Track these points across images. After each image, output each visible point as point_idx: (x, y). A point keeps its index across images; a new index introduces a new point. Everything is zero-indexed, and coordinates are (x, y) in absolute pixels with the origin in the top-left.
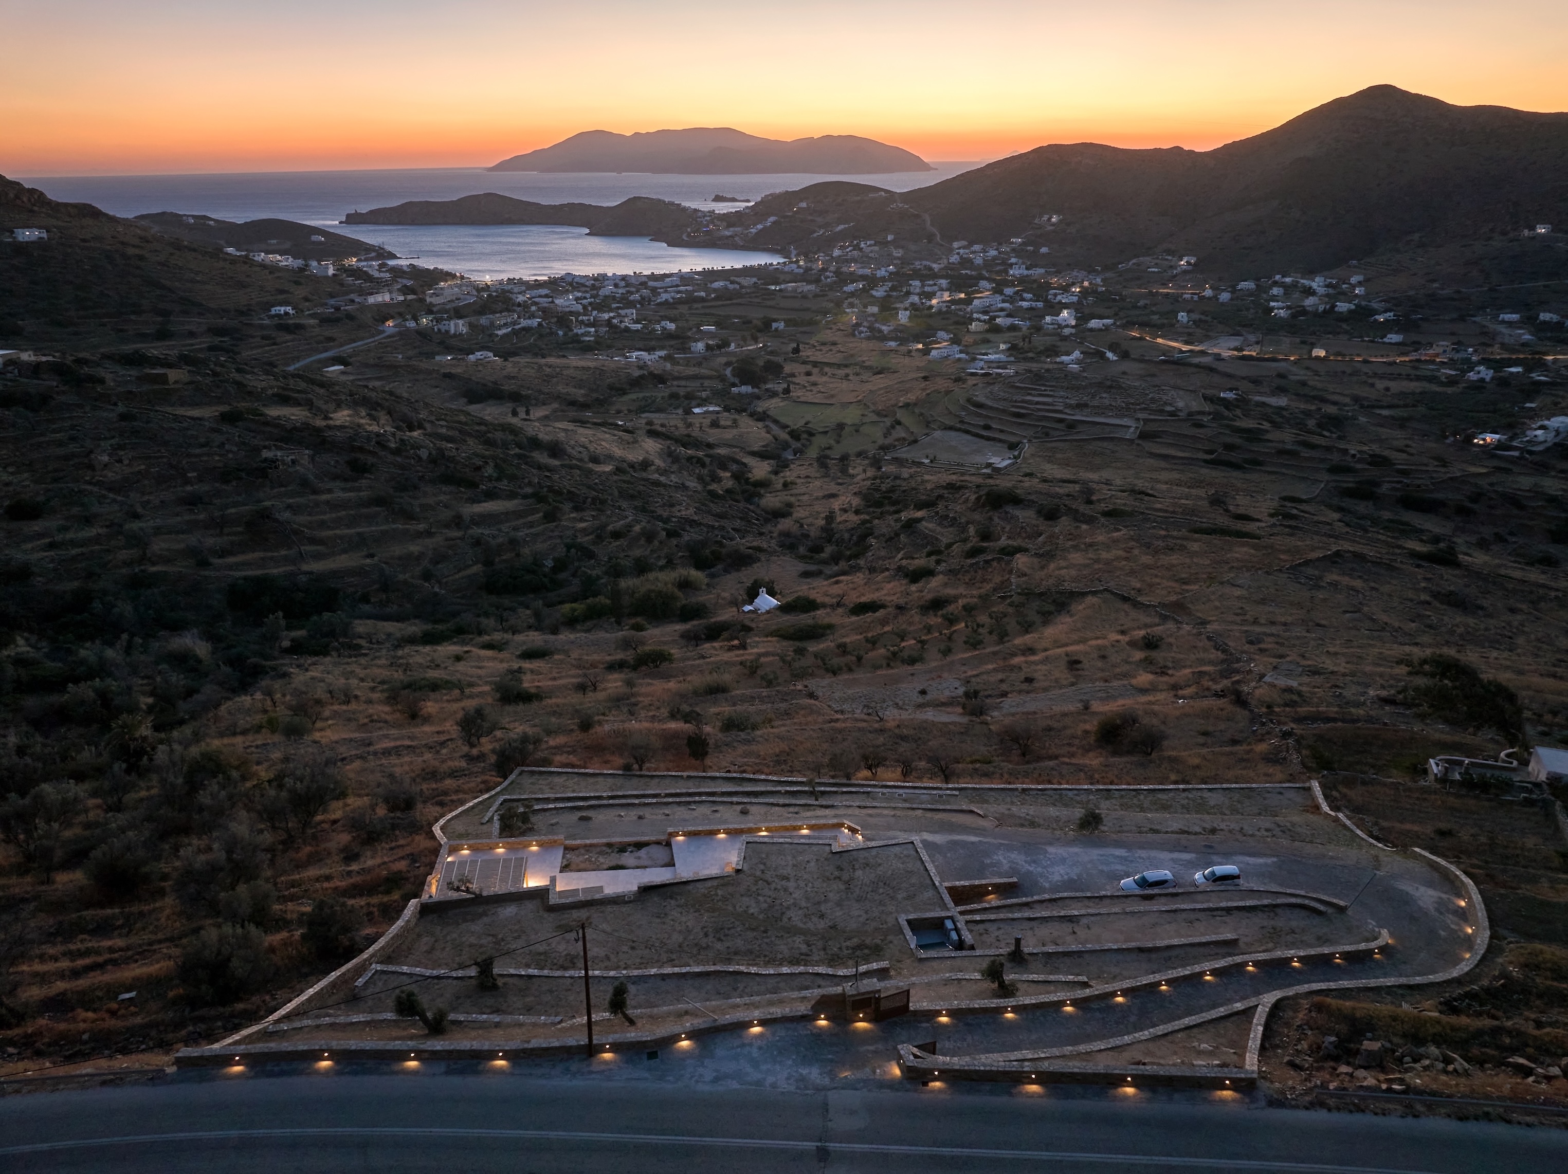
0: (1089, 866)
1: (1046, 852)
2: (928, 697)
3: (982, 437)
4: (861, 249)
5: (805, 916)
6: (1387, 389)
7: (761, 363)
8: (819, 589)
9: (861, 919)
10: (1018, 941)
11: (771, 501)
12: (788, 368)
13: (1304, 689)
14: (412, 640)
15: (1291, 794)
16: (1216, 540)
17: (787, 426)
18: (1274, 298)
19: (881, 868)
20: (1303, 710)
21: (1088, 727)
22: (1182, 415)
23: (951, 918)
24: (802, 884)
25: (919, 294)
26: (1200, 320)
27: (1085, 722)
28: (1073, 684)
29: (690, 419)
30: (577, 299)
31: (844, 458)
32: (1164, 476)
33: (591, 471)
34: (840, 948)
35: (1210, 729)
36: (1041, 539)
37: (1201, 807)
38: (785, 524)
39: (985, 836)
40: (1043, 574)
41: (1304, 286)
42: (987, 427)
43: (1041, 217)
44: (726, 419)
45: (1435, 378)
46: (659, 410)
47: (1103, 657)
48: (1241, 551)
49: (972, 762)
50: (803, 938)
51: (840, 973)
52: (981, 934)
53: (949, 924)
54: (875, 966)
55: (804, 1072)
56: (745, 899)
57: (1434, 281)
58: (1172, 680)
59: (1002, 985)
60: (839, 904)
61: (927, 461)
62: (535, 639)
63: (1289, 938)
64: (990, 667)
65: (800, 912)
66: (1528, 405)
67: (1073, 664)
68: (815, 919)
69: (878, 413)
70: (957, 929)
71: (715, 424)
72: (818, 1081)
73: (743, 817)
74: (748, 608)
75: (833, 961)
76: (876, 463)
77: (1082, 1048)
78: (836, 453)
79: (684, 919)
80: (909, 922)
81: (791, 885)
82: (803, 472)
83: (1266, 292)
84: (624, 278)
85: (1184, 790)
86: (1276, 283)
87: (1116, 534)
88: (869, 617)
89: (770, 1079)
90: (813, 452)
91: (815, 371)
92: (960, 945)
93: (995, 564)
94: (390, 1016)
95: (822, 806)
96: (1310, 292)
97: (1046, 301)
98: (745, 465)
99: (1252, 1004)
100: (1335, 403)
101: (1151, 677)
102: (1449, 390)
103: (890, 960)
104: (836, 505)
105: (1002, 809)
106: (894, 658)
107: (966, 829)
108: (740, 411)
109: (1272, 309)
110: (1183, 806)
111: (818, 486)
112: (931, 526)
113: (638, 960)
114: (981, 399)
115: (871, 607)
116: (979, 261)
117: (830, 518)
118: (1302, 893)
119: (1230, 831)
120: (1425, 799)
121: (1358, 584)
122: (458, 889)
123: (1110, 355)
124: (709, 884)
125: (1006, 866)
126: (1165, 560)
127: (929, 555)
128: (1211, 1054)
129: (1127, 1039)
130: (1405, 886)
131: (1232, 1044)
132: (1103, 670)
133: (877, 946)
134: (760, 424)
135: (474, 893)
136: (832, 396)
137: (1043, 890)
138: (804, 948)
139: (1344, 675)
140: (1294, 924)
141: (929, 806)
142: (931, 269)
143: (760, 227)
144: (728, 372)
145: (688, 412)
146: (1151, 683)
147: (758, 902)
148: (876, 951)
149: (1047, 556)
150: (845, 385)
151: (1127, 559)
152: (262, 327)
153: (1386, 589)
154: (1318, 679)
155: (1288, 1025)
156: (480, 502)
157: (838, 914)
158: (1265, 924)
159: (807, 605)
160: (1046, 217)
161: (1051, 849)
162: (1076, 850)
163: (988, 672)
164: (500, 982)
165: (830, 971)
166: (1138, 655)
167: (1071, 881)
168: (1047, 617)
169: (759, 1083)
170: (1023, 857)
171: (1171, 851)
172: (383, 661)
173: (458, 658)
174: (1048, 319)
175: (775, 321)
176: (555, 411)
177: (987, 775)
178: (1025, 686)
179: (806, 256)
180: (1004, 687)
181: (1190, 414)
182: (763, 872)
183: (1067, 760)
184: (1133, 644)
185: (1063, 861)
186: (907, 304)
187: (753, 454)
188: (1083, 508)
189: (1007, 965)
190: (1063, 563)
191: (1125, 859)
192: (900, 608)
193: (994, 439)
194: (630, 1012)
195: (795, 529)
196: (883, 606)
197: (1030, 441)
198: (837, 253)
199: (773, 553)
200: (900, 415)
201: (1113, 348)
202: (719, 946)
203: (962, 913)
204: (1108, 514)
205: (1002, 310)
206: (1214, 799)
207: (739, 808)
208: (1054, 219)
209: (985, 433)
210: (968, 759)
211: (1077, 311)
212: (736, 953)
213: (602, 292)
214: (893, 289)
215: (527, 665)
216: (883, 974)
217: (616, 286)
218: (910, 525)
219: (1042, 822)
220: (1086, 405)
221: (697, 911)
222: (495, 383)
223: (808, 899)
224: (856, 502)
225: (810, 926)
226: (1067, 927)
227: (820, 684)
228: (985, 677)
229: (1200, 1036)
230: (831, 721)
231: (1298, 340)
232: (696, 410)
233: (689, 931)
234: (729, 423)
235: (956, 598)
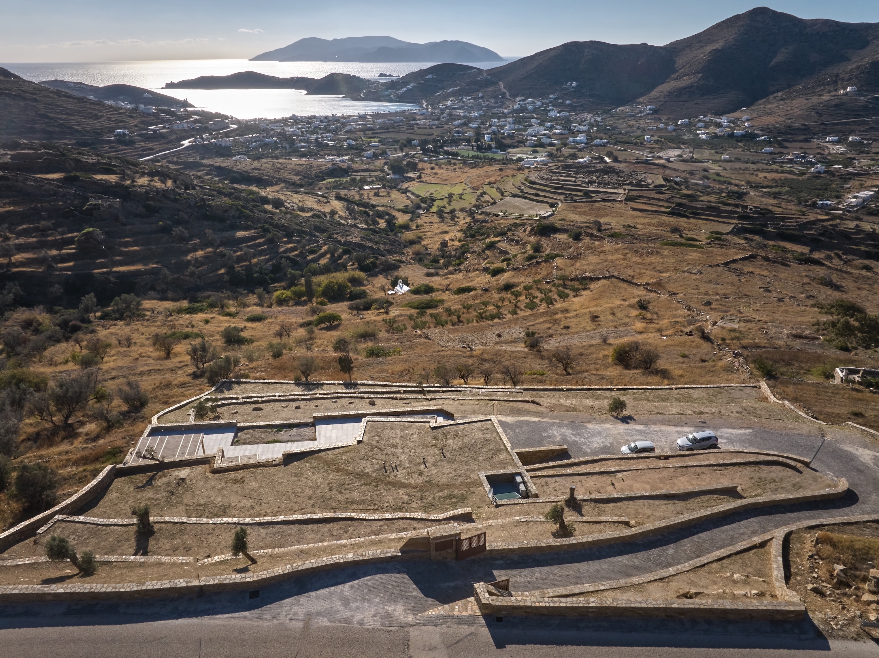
0: (618, 437)
1: (587, 428)
2: (502, 338)
3: (534, 200)
4: (463, 102)
5: (408, 473)
6: (765, 177)
7: (405, 163)
8: (436, 281)
9: (451, 475)
10: (572, 490)
11: (409, 235)
12: (420, 165)
13: (743, 329)
14: (180, 311)
15: (748, 390)
16: (679, 250)
17: (420, 196)
18: (699, 129)
19: (467, 438)
20: (745, 342)
21: (606, 353)
22: (651, 186)
23: (519, 474)
24: (407, 450)
25: (497, 126)
26: (658, 140)
27: (604, 350)
28: (594, 329)
29: (362, 192)
30: (299, 129)
31: (453, 211)
32: (642, 220)
33: (298, 216)
34: (434, 498)
35: (687, 353)
36: (571, 250)
37: (688, 399)
38: (417, 247)
39: (543, 417)
40: (573, 268)
41: (716, 122)
42: (537, 195)
43: (567, 82)
44: (383, 192)
45: (792, 171)
46: (344, 188)
47: (614, 314)
48: (693, 255)
49: (531, 374)
50: (405, 490)
51: (432, 517)
52: (542, 486)
53: (518, 479)
54: (459, 511)
55: (390, 608)
56: (364, 462)
57: (789, 119)
58: (657, 326)
59: (563, 526)
60: (435, 464)
61: (501, 214)
62: (257, 310)
63: (772, 485)
64: (542, 320)
65: (404, 471)
66: (845, 186)
67: (595, 318)
68: (415, 476)
69: (473, 188)
70: (524, 482)
71: (377, 195)
72: (402, 618)
73: (371, 406)
74: (390, 292)
75: (428, 508)
76: (471, 214)
77: (636, 580)
78: (448, 209)
79: (315, 477)
80: (487, 477)
81: (400, 450)
82: (428, 220)
83: (695, 126)
84: (326, 117)
85: (676, 389)
86: (700, 121)
87: (617, 246)
88: (465, 295)
89: (358, 617)
90: (434, 210)
91: (436, 167)
92: (527, 495)
93: (543, 264)
94: (44, 559)
95: (427, 399)
96: (719, 125)
97: (570, 130)
98: (394, 216)
99: (766, 538)
100: (736, 185)
101: (644, 325)
102: (800, 178)
103: (472, 506)
104: (447, 237)
105: (553, 401)
106: (481, 317)
107: (528, 413)
108: (391, 188)
109: (698, 134)
110: (676, 399)
111: (438, 227)
112: (504, 245)
113: (276, 509)
114: (534, 179)
115: (468, 290)
116: (530, 107)
117: (444, 244)
118: (776, 453)
119: (712, 414)
120: (837, 393)
121: (766, 273)
122: (144, 457)
123: (607, 159)
124: (337, 451)
125: (559, 438)
126: (648, 260)
127: (503, 261)
128: (746, 582)
129: (672, 570)
130: (848, 448)
131: (759, 573)
132: (613, 321)
133: (463, 495)
134: (404, 195)
135: (158, 460)
136: (446, 180)
137: (586, 454)
138: (406, 498)
139: (766, 322)
140: (773, 475)
141: (503, 398)
142: (503, 113)
143: (405, 89)
144: (386, 168)
145: (361, 188)
146: (644, 328)
147: (372, 464)
148: (462, 500)
149: (575, 258)
150: (453, 174)
151: (624, 259)
152: (110, 142)
153: (782, 276)
154: (750, 325)
155: (798, 555)
156: (227, 231)
157: (433, 472)
158: (753, 475)
159: (429, 290)
160: (569, 84)
161: (590, 426)
162: (608, 426)
163: (540, 323)
164: (156, 527)
165: (423, 516)
166: (634, 313)
167: (605, 447)
168: (576, 292)
169: (347, 621)
170: (570, 431)
171: (676, 426)
172: (159, 323)
173: (207, 322)
174: (571, 139)
175: (414, 140)
176: (282, 188)
177: (541, 382)
178: (564, 331)
179: (432, 105)
180: (550, 331)
181: (656, 186)
182: (378, 442)
183: (594, 372)
184: (631, 306)
185: (599, 433)
186: (489, 131)
187: (399, 210)
188: (595, 232)
189: (566, 509)
190: (584, 262)
191: (644, 432)
192: (486, 290)
193: (541, 202)
194: (251, 553)
195: (422, 250)
196: (474, 289)
197: (562, 202)
198: (449, 103)
199: (410, 263)
200: (486, 188)
201: (609, 155)
202: (339, 497)
203: (528, 471)
204: (612, 236)
205: (544, 134)
206: (696, 394)
207: (369, 400)
208: (574, 84)
209: (535, 198)
210: (529, 372)
211: (587, 135)
212: (352, 503)
213: (313, 125)
214: (482, 123)
215: (249, 325)
216: (467, 518)
217: (322, 121)
218: (491, 246)
219: (581, 409)
220: (594, 182)
221: (327, 471)
222: (246, 172)
223: (410, 461)
224: (459, 235)
225: (412, 481)
226: (606, 479)
227: (434, 332)
228: (538, 326)
229: (731, 567)
230: (439, 351)
231: (713, 151)
232: (366, 187)
233: (318, 487)
234: (385, 194)
235: (519, 284)
